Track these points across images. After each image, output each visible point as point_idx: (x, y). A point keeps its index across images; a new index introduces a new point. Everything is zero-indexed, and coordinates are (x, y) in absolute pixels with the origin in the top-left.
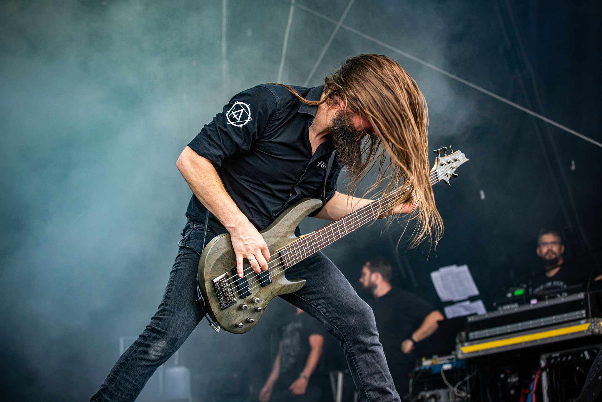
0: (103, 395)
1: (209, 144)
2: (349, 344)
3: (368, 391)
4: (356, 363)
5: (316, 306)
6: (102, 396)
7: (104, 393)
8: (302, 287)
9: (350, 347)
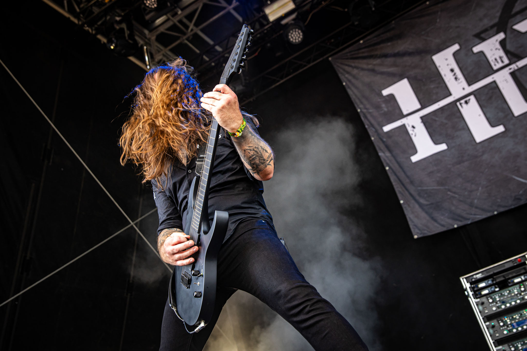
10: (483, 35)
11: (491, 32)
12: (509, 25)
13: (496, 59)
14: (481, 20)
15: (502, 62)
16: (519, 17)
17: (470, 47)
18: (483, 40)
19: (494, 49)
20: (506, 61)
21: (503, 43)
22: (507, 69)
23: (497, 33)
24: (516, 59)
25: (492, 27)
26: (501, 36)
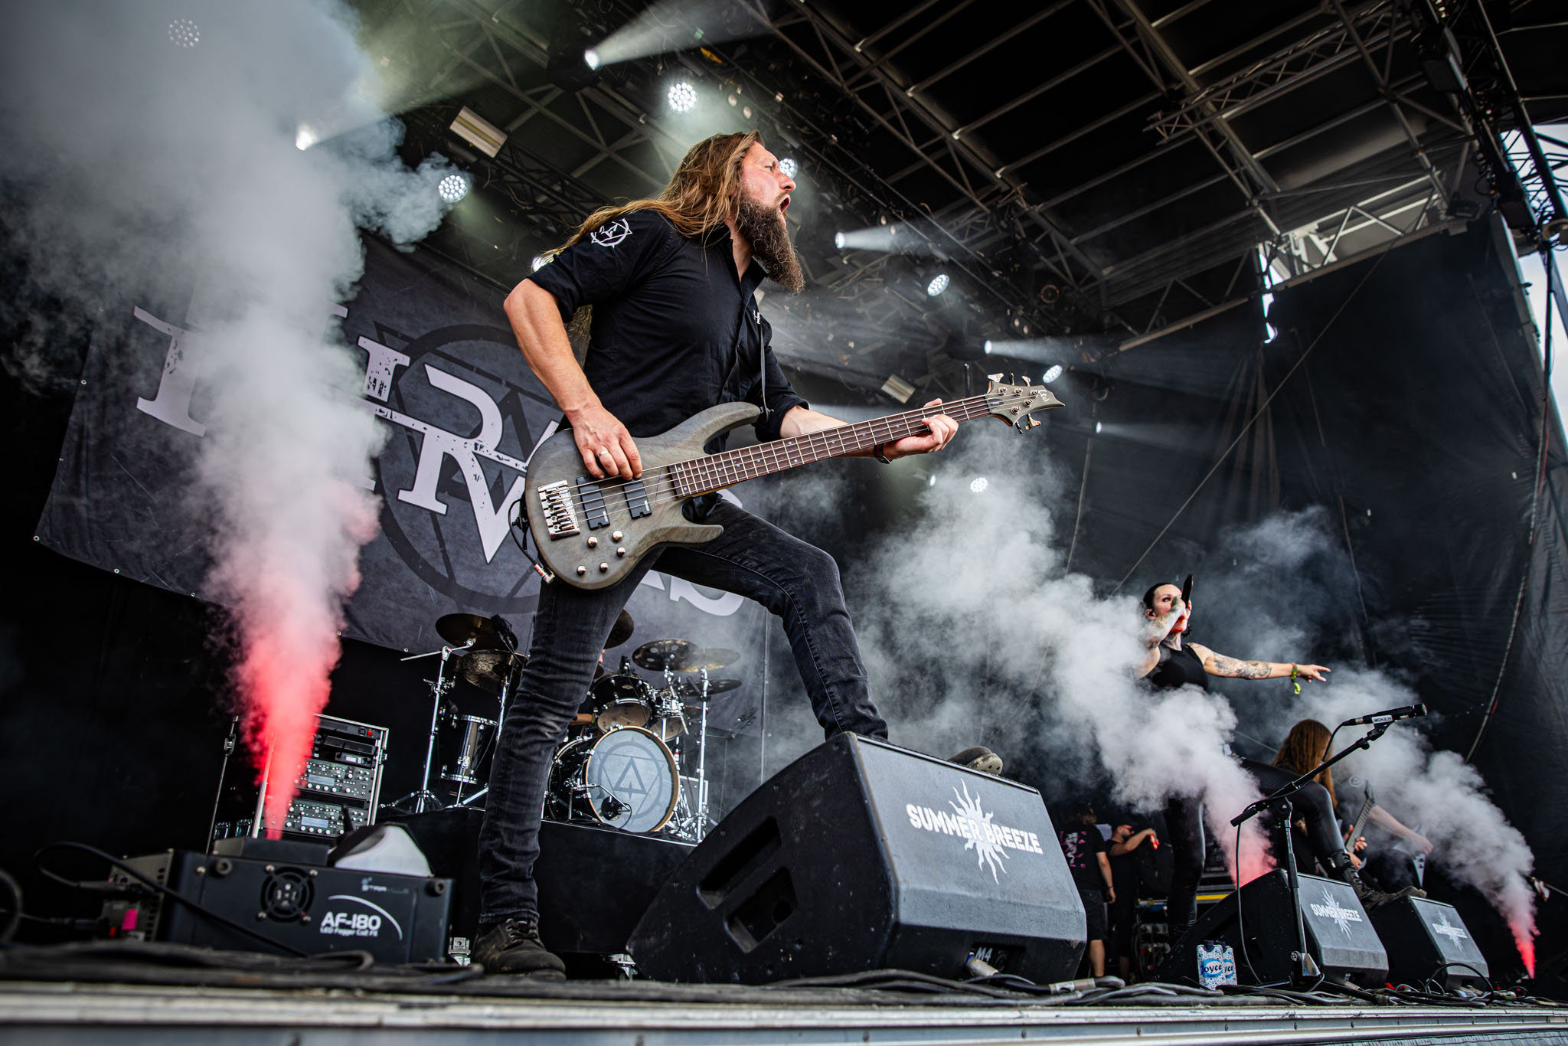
0: (498, 823)
1: (557, 272)
2: (800, 610)
3: (828, 686)
4: (809, 641)
5: (741, 562)
6: (497, 826)
7: (498, 819)
8: (714, 536)
9: (802, 615)
10: (386, 335)
11: (398, 341)
12: (424, 358)
13: (375, 381)
14: (400, 314)
15: (380, 392)
16: (441, 360)
17: (361, 332)
18: (382, 342)
19: (384, 366)
20: (385, 397)
21: (399, 370)
22: (379, 407)
23: (404, 352)
24: (397, 406)
25: (404, 338)
26: (405, 361)
